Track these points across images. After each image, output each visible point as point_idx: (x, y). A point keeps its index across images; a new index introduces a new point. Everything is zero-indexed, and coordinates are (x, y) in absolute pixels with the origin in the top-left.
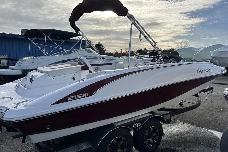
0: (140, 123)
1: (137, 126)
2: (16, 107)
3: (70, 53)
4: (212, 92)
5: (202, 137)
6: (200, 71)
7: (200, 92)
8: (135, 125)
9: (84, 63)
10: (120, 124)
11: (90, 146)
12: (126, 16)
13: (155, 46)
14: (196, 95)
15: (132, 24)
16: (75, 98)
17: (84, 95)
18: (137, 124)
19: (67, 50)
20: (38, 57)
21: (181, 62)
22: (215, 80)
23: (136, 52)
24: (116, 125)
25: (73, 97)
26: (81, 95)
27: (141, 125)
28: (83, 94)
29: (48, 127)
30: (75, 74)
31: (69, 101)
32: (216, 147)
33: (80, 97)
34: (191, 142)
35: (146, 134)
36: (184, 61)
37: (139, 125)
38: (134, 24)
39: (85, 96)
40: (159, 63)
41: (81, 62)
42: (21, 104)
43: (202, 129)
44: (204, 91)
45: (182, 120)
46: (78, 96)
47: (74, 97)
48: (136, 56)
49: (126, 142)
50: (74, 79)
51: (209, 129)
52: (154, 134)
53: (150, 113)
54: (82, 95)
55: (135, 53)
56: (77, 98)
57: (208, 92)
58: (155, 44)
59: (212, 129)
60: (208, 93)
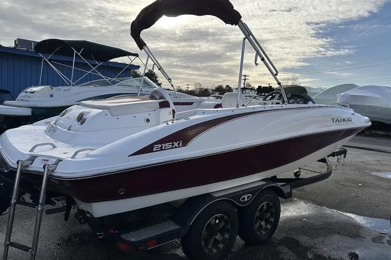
0: (249, 195)
1: (246, 200)
2: (73, 157)
3: (114, 83)
4: (345, 157)
5: (337, 223)
6: (338, 120)
7: (328, 156)
8: (243, 197)
9: (162, 97)
10: (221, 195)
11: (177, 227)
12: (237, 26)
13: (276, 75)
14: (323, 160)
15: (244, 39)
16: (163, 148)
17: (176, 144)
18: (246, 197)
19: (110, 79)
20: (61, 87)
21: (310, 104)
22: (355, 136)
23: (213, 90)
24: (216, 195)
25: (160, 146)
26: (172, 143)
27: (252, 198)
28: (174, 143)
29: (121, 192)
30: (150, 113)
31: (155, 151)
32: (359, 236)
33: (171, 147)
34: (322, 229)
35: (257, 214)
36: (314, 103)
37: (249, 197)
38: (248, 39)
39: (177, 146)
40: (281, 103)
41: (155, 96)
42: (80, 153)
43: (335, 213)
44: (333, 155)
45: (301, 198)
46: (167, 144)
47: (162, 146)
48: (213, 96)
49: (228, 224)
50: (148, 121)
51: (346, 211)
52: (269, 215)
53: (263, 180)
54: (173, 145)
55: (211, 92)
56: (166, 148)
57: (339, 157)
58: (277, 72)
59: (350, 212)
60: (338, 159)
